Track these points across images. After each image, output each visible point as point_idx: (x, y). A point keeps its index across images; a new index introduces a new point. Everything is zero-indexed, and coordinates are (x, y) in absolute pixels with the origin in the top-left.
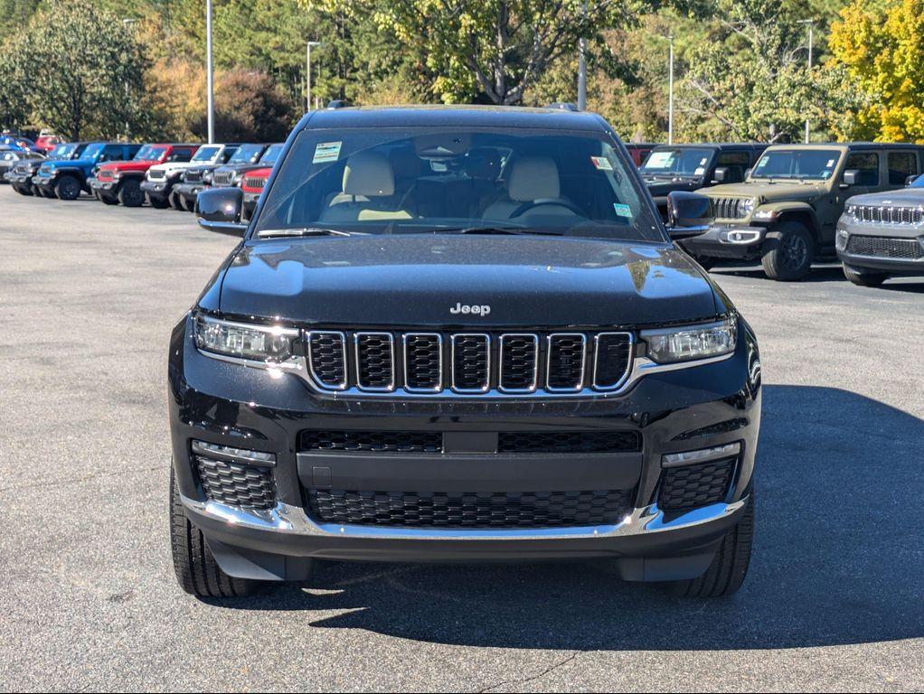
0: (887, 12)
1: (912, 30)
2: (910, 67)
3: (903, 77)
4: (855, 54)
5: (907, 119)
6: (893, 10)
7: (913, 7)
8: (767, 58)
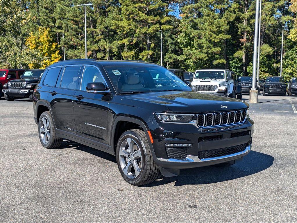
0: (40, 36)
1: (46, 41)
2: (47, 50)
3: (45, 52)
4: (33, 46)
5: (47, 63)
6: (41, 36)
7: (46, 35)
8: (18, 47)
